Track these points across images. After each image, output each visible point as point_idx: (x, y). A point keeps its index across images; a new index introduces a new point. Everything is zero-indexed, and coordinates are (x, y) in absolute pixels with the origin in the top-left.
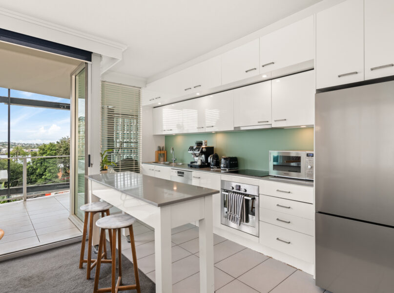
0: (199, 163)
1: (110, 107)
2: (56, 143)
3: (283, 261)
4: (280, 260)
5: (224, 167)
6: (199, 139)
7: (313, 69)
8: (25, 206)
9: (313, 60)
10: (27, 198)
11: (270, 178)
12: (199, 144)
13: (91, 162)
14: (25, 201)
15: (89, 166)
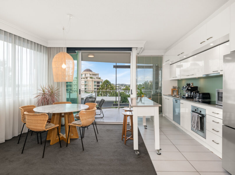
0: (187, 96)
1: (156, 65)
2: (142, 84)
3: (218, 155)
4: (217, 155)
5: (199, 99)
6: (189, 82)
7: (229, 41)
8: (119, 110)
9: (229, 34)
10: (120, 108)
11: (216, 106)
12: (188, 85)
13: (132, 93)
14: (119, 108)
15: (131, 94)
